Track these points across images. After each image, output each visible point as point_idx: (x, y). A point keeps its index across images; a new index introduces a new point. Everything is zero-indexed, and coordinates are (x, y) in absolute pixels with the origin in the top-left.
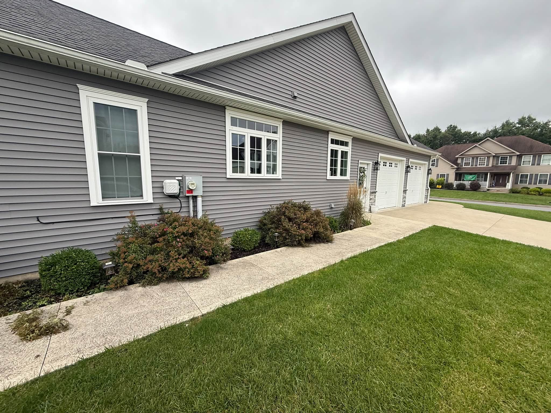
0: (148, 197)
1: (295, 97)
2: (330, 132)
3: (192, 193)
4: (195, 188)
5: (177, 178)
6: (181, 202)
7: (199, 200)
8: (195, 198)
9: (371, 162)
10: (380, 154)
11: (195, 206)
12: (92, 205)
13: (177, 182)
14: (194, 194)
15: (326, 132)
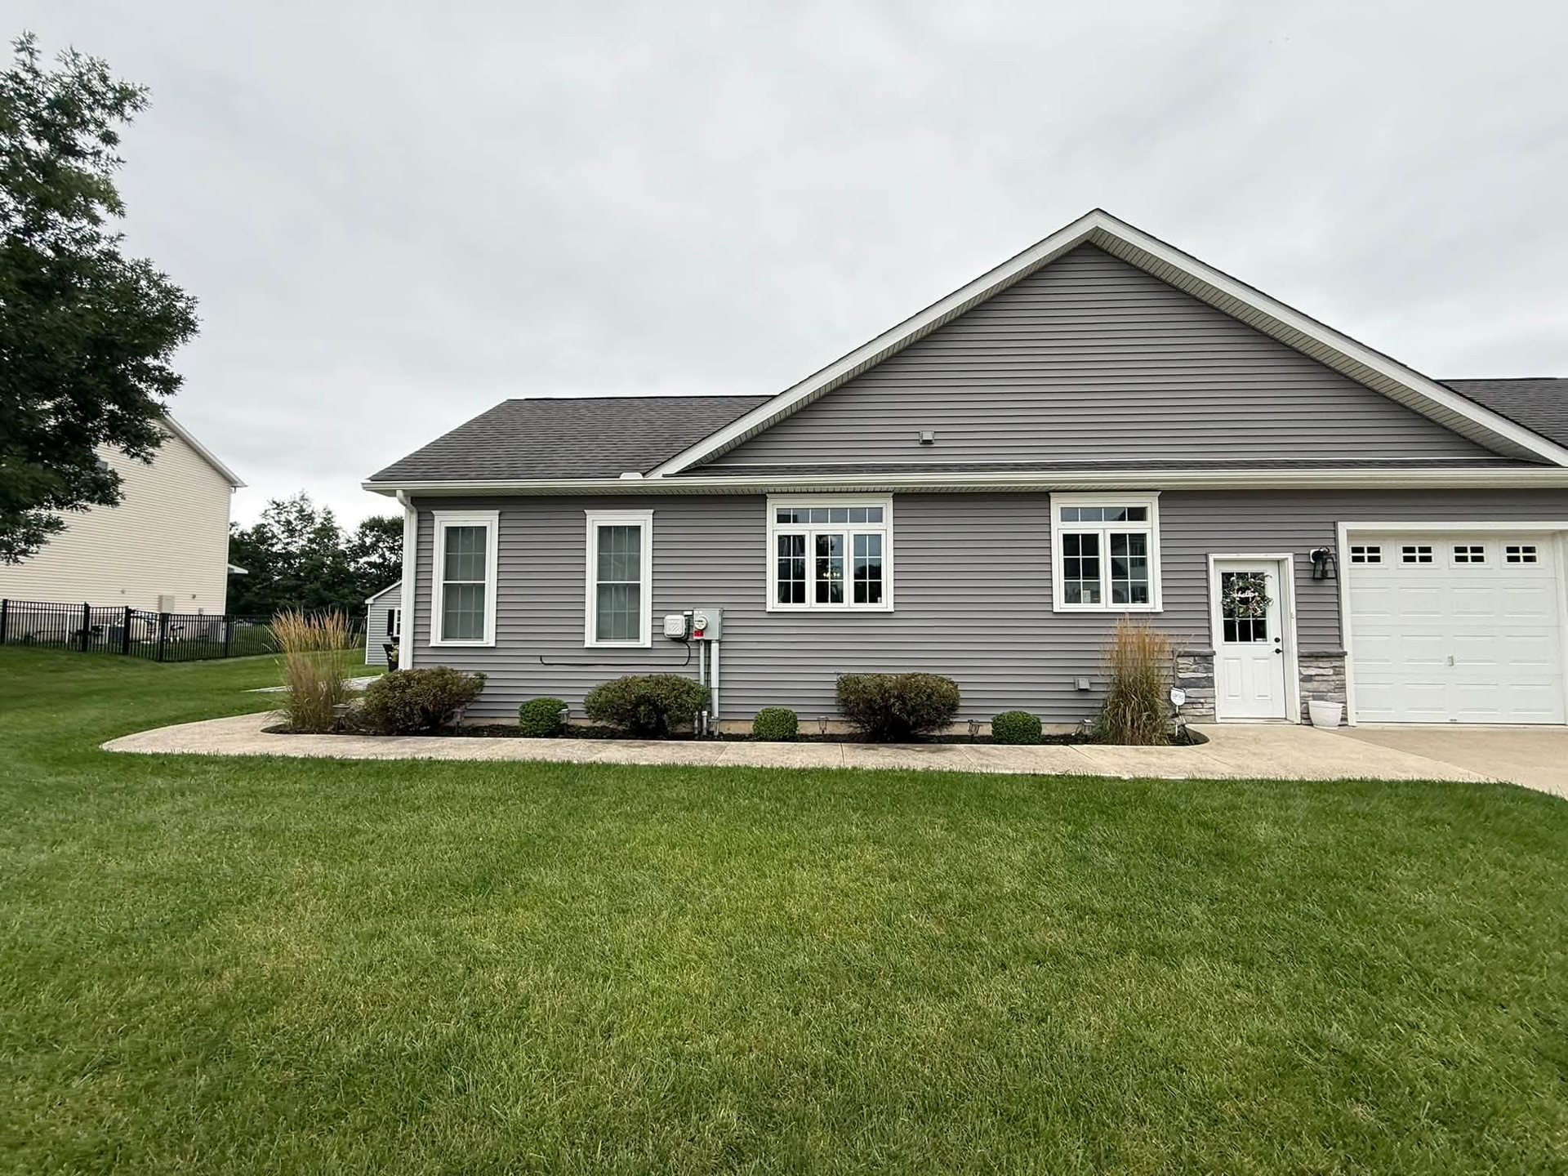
0: (645, 640)
1: (929, 442)
2: (1051, 494)
3: (702, 635)
4: (703, 627)
5: (686, 613)
6: (689, 649)
7: (715, 647)
8: (708, 643)
9: (1290, 556)
10: (1340, 524)
11: (708, 658)
12: (586, 646)
13: (684, 618)
14: (705, 637)
15: (1041, 497)
